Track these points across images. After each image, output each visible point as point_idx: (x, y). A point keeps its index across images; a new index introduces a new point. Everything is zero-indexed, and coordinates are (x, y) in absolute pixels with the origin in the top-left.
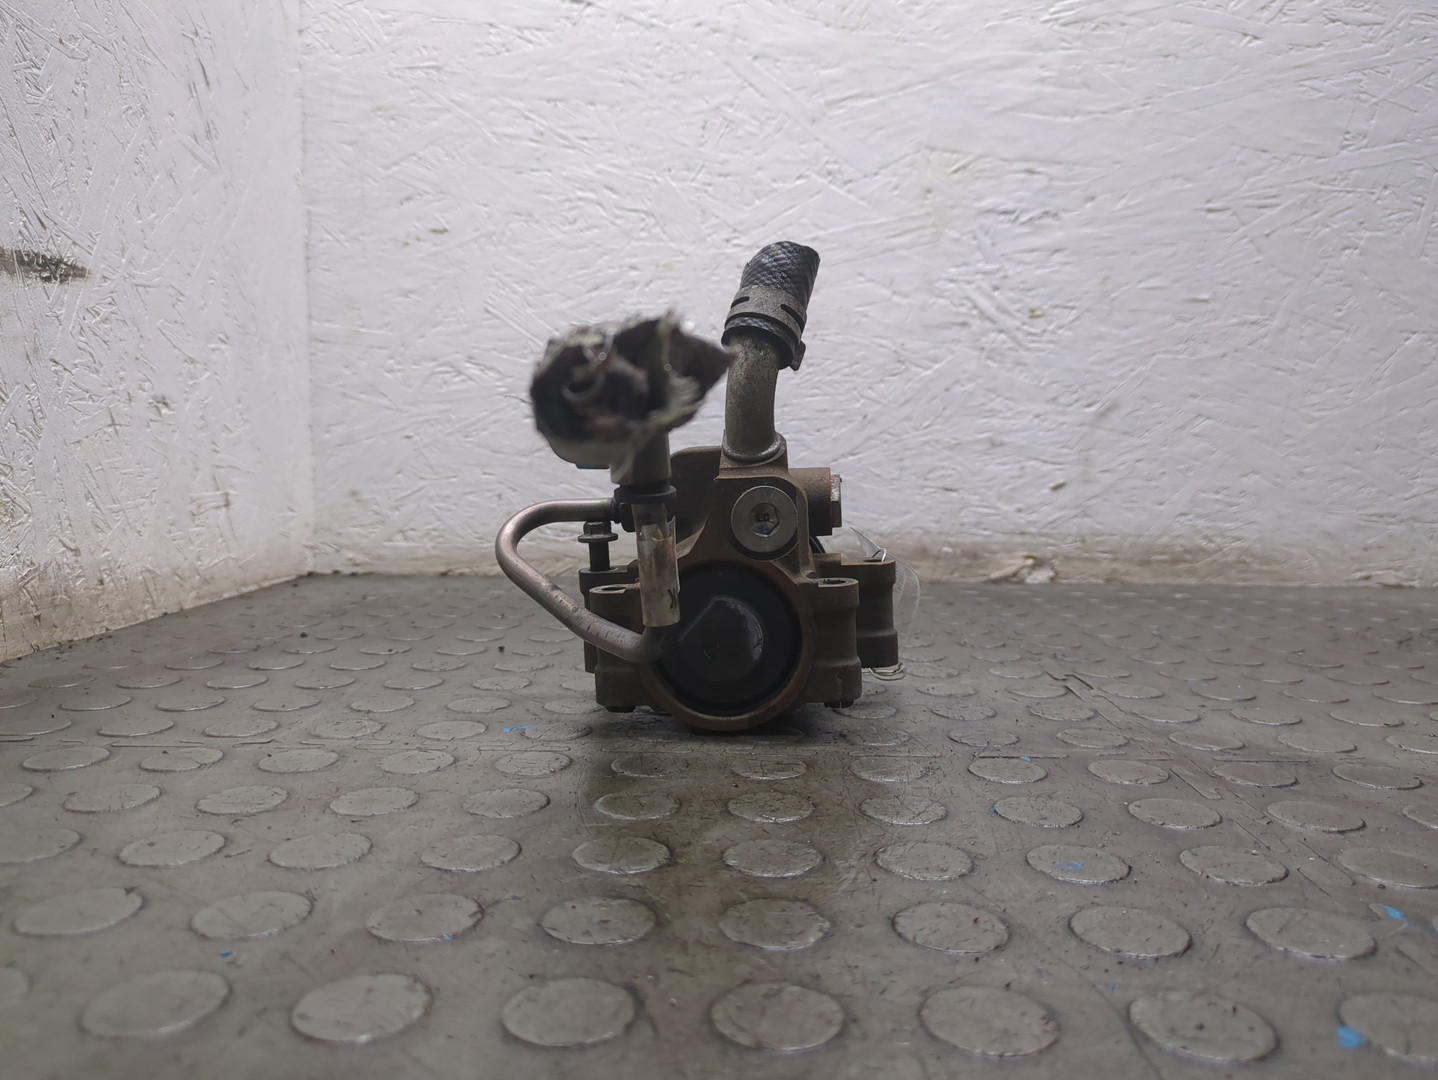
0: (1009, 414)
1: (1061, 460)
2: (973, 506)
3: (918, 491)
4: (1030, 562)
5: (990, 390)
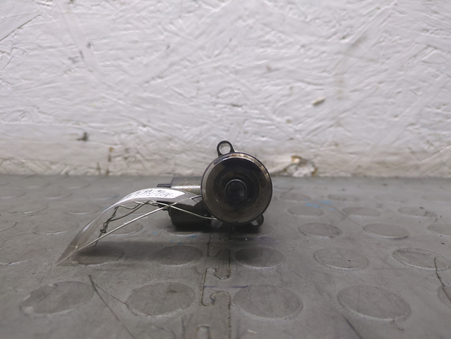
0: (281, 45)
1: (321, 82)
2: (253, 118)
3: (211, 107)
4: (297, 161)
5: (265, 25)
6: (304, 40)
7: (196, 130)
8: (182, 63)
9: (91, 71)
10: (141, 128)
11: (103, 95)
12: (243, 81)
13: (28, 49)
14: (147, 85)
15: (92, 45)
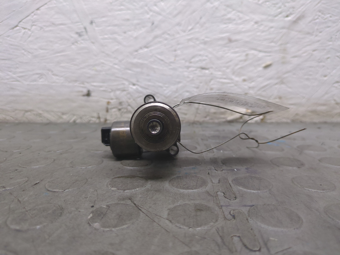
6: (257, 18)
7: (173, 88)
8: (163, 36)
9: (93, 43)
10: (131, 86)
11: (102, 61)
12: (210, 50)
13: (45, 26)
14: (136, 53)
15: (94, 22)
